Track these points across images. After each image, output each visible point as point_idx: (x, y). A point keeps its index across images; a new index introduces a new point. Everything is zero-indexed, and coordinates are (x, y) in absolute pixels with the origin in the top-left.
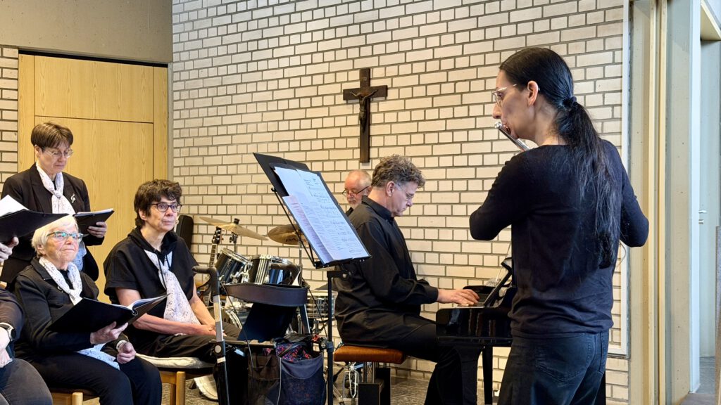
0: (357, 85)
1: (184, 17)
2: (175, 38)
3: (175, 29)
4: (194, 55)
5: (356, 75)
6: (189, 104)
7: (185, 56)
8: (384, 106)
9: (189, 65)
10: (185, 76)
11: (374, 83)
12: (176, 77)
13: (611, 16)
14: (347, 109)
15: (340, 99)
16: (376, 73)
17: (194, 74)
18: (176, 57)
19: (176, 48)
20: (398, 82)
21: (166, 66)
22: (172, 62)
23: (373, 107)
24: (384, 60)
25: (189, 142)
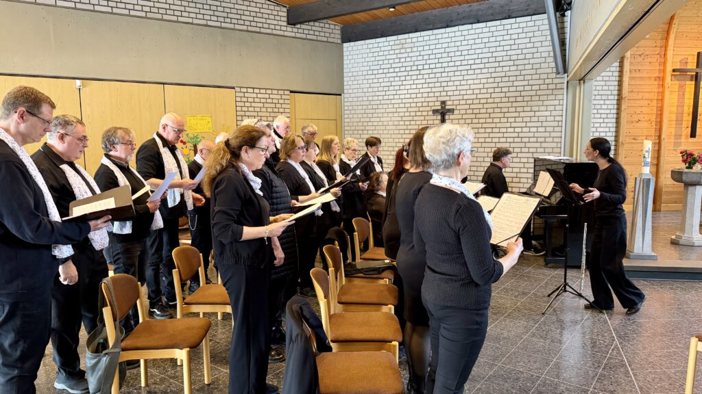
0: (439, 108)
1: (350, 74)
2: (345, 83)
3: (345, 79)
4: (355, 91)
5: (439, 103)
6: (353, 112)
7: (350, 91)
8: (452, 117)
9: (353, 95)
10: (350, 99)
11: (447, 107)
12: (346, 100)
13: (558, 86)
14: (435, 117)
15: (431, 113)
16: (448, 103)
17: (355, 99)
18: (345, 91)
19: (345, 87)
20: (458, 107)
21: (340, 95)
22: (343, 93)
23: (447, 117)
24: (452, 98)
25: (353, 128)
